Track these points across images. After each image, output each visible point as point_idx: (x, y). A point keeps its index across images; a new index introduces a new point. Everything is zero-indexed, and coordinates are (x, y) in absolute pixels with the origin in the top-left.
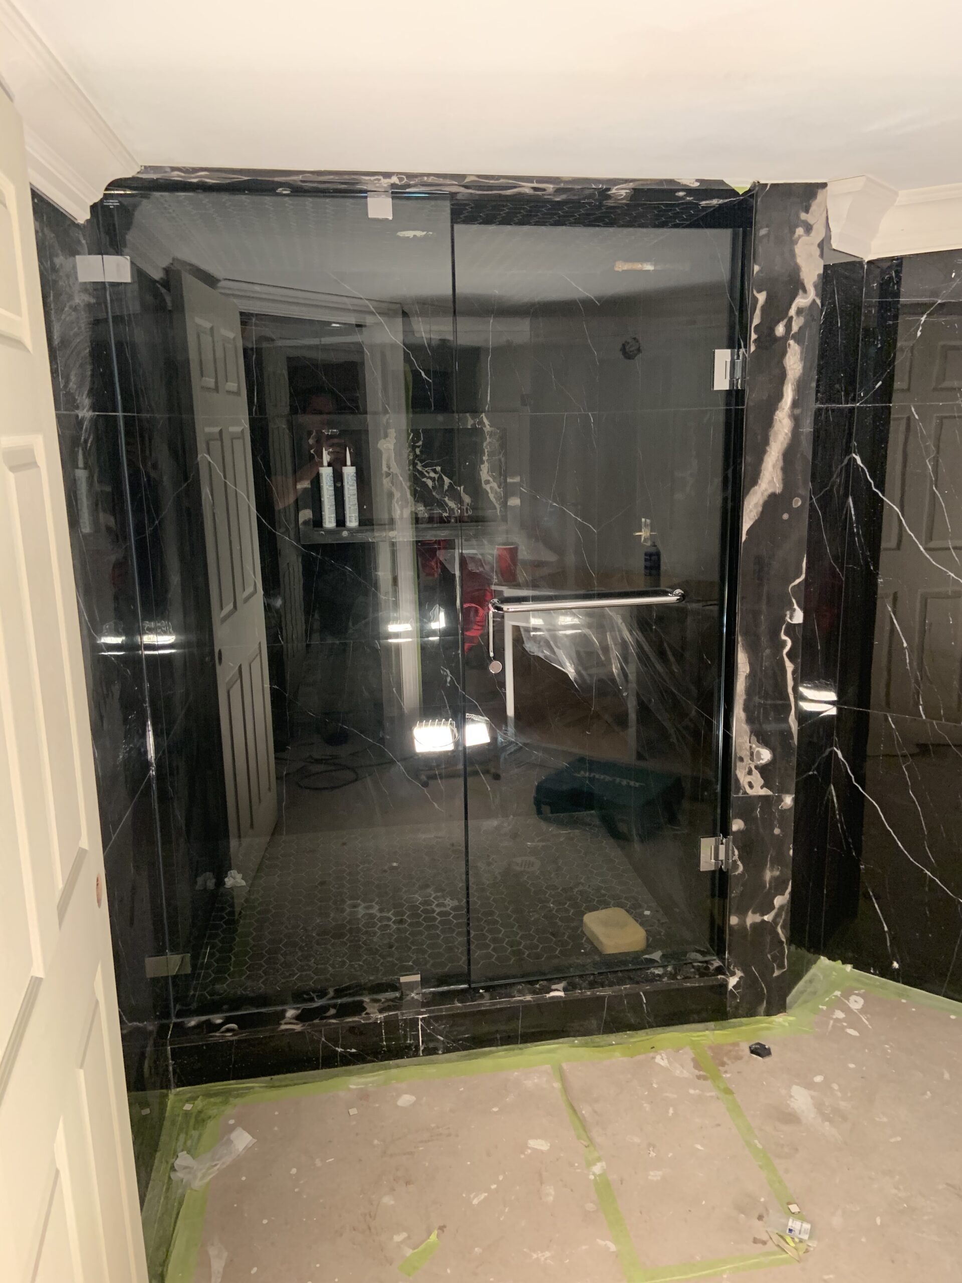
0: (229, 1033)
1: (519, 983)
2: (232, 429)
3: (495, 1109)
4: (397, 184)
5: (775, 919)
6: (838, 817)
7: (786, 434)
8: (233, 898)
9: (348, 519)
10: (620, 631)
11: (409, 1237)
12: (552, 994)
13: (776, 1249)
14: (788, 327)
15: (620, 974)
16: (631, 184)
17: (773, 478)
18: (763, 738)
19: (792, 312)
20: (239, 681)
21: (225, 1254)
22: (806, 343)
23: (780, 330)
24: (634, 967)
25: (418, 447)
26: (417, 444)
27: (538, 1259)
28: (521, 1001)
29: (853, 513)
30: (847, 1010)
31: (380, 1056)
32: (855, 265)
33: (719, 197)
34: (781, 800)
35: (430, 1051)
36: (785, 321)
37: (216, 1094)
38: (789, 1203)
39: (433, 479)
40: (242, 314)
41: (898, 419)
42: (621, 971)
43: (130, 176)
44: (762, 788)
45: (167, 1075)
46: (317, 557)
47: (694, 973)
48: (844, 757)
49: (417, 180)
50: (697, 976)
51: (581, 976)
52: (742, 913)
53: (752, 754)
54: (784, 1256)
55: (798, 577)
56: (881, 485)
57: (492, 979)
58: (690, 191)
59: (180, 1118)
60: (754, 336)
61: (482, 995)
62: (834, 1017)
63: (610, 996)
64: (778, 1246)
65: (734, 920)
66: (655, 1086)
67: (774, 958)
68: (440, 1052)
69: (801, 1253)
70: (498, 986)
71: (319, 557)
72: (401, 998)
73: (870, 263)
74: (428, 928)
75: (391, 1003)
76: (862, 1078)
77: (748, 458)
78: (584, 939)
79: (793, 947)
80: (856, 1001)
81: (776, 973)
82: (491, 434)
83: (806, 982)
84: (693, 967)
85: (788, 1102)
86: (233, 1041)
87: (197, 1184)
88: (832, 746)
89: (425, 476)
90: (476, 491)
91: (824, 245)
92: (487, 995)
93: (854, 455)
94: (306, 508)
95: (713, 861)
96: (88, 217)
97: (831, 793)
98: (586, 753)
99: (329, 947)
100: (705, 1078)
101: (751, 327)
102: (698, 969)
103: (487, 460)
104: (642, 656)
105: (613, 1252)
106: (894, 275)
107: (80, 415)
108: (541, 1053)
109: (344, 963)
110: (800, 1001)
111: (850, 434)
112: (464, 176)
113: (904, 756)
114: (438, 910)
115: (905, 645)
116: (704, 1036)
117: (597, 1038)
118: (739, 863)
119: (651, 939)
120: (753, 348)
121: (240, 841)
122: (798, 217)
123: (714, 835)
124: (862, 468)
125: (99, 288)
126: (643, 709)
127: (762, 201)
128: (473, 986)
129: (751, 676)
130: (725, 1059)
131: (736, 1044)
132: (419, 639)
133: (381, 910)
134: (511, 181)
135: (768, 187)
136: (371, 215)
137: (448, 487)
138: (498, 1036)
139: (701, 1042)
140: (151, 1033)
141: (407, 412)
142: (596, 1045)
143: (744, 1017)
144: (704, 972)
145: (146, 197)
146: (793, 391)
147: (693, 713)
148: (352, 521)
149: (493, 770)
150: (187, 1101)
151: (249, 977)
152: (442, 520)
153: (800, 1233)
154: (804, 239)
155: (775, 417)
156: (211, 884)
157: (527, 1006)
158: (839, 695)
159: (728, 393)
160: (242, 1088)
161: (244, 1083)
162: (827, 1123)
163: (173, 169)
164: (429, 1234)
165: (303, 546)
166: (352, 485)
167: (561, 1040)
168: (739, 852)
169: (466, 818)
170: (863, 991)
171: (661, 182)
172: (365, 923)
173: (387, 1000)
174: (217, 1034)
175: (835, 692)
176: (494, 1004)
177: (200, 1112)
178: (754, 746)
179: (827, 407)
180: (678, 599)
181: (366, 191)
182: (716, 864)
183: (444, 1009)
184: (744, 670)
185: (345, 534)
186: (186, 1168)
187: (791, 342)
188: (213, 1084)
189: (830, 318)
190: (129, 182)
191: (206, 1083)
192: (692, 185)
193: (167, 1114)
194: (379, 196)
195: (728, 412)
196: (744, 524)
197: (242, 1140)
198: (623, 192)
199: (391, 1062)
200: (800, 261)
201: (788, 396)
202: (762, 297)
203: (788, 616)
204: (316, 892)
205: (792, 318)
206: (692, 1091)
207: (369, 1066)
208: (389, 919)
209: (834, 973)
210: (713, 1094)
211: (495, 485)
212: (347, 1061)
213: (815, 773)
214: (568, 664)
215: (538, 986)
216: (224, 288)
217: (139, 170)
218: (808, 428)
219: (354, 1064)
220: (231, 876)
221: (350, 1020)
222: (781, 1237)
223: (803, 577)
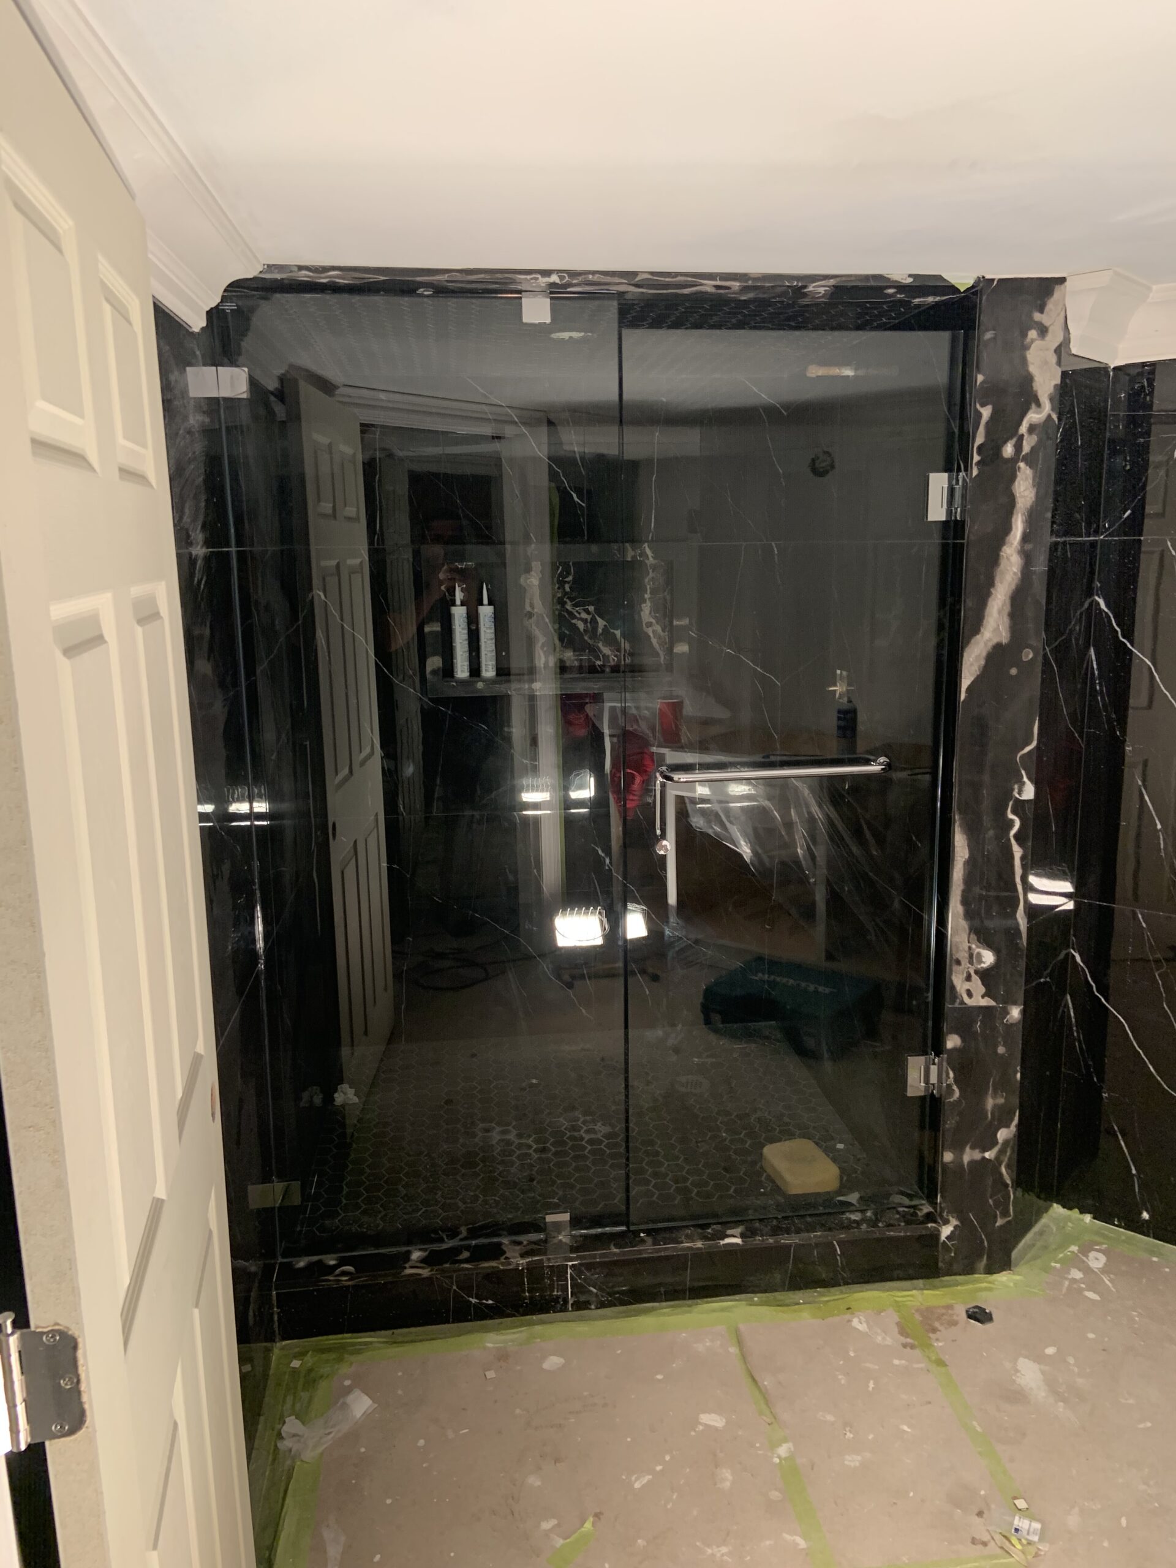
0: (344, 1276)
1: (687, 1227)
2: (350, 562)
3: (659, 1377)
4: (558, 284)
5: (997, 1158)
6: (1075, 1034)
7: (1015, 574)
8: (344, 1118)
9: (483, 668)
10: (807, 806)
11: (558, 1525)
12: (728, 1241)
13: (999, 1551)
14: (1018, 447)
15: (809, 1219)
16: (832, 280)
17: (998, 625)
18: (984, 937)
19: (1023, 429)
20: (354, 859)
21: (343, 1539)
22: (1040, 466)
23: (1008, 450)
24: (824, 1211)
25: (568, 582)
26: (566, 580)
27: (713, 1555)
28: (690, 1248)
29: (1095, 666)
30: (1087, 1270)
31: (521, 1310)
32: (1099, 371)
33: (935, 294)
34: (1006, 1012)
35: (580, 1306)
36: (1015, 440)
37: (329, 1350)
38: (1015, 1498)
39: (585, 621)
40: (362, 425)
41: (1152, 553)
42: (811, 1215)
43: (251, 277)
44: (983, 997)
45: (272, 1326)
46: (446, 713)
47: (898, 1220)
48: (1082, 961)
49: (580, 278)
50: (903, 1224)
51: (761, 1220)
52: (958, 1148)
53: (971, 956)
54: (1011, 1560)
55: (1028, 744)
56: (1129, 634)
57: (654, 1222)
58: (901, 288)
59: (287, 1377)
60: (976, 458)
61: (643, 1241)
62: (1070, 1277)
63: (797, 1245)
64: (1002, 1548)
65: (948, 1157)
66: (852, 1354)
67: (997, 1204)
68: (593, 1307)
69: (1030, 1557)
70: (661, 1229)
71: (449, 712)
72: (546, 1241)
73: (1117, 369)
74: (576, 1158)
75: (535, 1247)
76: (1104, 1350)
77: (968, 602)
78: (765, 1175)
79: (1019, 1192)
80: (1097, 1259)
81: (1000, 1222)
82: (654, 568)
83: (1035, 1234)
84: (898, 1213)
85: (1014, 1378)
86: (349, 1286)
87: (309, 1455)
88: (1068, 947)
89: (575, 617)
90: (635, 635)
91: (1062, 350)
92: (649, 1240)
93: (1097, 598)
94: (434, 654)
95: (923, 1084)
96: (204, 324)
97: (1066, 1005)
98: (766, 952)
99: (458, 1178)
100: (912, 1347)
101: (973, 447)
102: (904, 1216)
103: (649, 599)
104: (834, 836)
105: (803, 1549)
106: (1146, 384)
107: (194, 553)
108: (714, 1311)
109: (476, 1198)
110: (1029, 1255)
111: (1092, 573)
112: (635, 274)
113: (1157, 961)
114: (587, 1137)
115: (1159, 827)
116: (912, 1296)
117: (778, 1295)
118: (955, 1087)
119: (845, 1178)
120: (975, 472)
121: (353, 1049)
122: (1031, 318)
123: (925, 1053)
124: (1106, 613)
125: (213, 405)
126: (834, 898)
127: (987, 298)
128: (632, 1228)
129: (971, 863)
130: (937, 1324)
131: (949, 1307)
132: (563, 811)
133: (520, 1136)
134: (690, 279)
135: (995, 283)
136: (526, 319)
137: (603, 630)
138: (662, 1290)
139: (907, 1303)
140: (256, 1274)
141: (552, 541)
142: (778, 1303)
143: (960, 1275)
144: (910, 1218)
145: (266, 298)
146: (1023, 522)
147: (896, 904)
148: (488, 671)
149: (650, 970)
150: (296, 1356)
151: (364, 1212)
152: (593, 670)
153: (1028, 1534)
154: (1038, 343)
155: (1002, 554)
156: (318, 1100)
157: (697, 1255)
158: (1077, 887)
159: (945, 524)
160: (360, 1344)
161: (361, 1338)
162: (1061, 1404)
163: (301, 268)
164: (583, 1522)
165: (430, 699)
166: (490, 628)
167: (737, 1297)
168: (954, 1073)
169: (626, 1027)
170: (1105, 1246)
171: (867, 277)
172: (501, 1150)
173: (531, 1243)
174: (331, 1278)
175: (1071, 883)
176: (659, 1250)
177: (310, 1370)
178: (974, 946)
179: (1065, 542)
180: (882, 769)
181: (520, 292)
182: (927, 1089)
183: (598, 1255)
184: (962, 854)
185: (480, 685)
186: (294, 1435)
187: (1022, 465)
188: (325, 1337)
189: (1068, 435)
190: (249, 282)
191: (316, 1336)
192: (904, 281)
193: (272, 1372)
194: (535, 296)
195: (944, 547)
196: (963, 680)
197: (361, 1405)
198: (822, 290)
199: (534, 1317)
200: (1032, 369)
201: (1017, 528)
202: (986, 412)
203: (1016, 790)
204: (442, 1112)
205: (1023, 435)
206: (896, 1362)
207: (507, 1321)
208: (530, 1147)
209: (1070, 1224)
210: (922, 1365)
211: (658, 628)
212: (483, 1314)
213: (1048, 979)
214: (743, 843)
215: (709, 1230)
216: (344, 396)
217: (261, 270)
218: (1041, 566)
219: (492, 1318)
220: (342, 1091)
221: (486, 1264)
222: (1005, 1537)
223: (1034, 744)
